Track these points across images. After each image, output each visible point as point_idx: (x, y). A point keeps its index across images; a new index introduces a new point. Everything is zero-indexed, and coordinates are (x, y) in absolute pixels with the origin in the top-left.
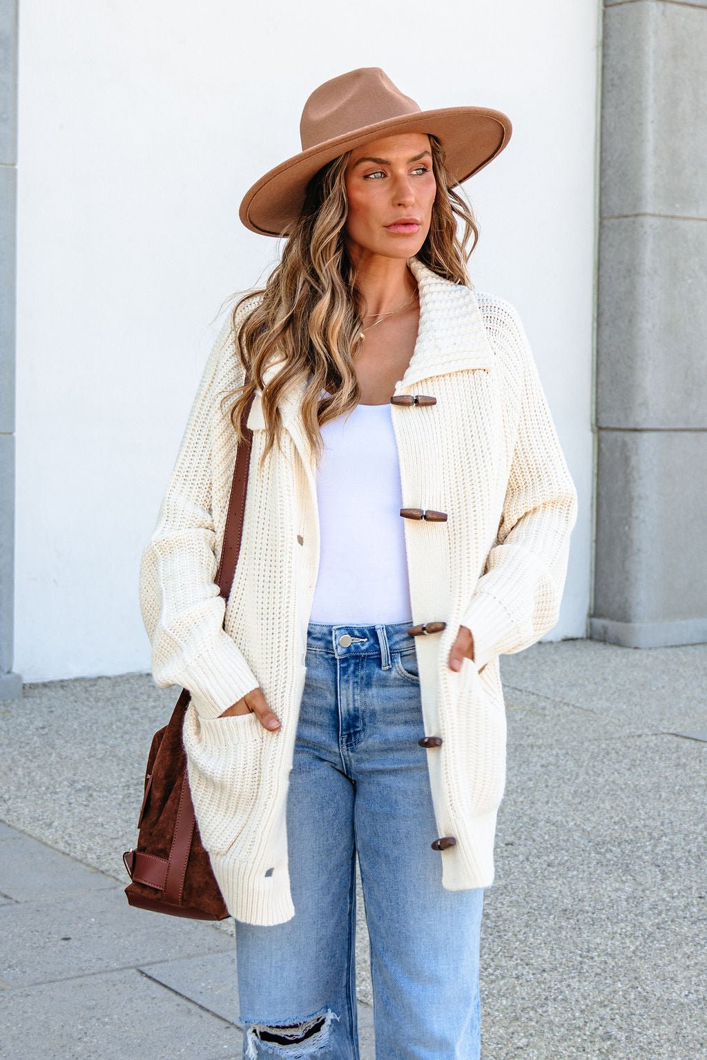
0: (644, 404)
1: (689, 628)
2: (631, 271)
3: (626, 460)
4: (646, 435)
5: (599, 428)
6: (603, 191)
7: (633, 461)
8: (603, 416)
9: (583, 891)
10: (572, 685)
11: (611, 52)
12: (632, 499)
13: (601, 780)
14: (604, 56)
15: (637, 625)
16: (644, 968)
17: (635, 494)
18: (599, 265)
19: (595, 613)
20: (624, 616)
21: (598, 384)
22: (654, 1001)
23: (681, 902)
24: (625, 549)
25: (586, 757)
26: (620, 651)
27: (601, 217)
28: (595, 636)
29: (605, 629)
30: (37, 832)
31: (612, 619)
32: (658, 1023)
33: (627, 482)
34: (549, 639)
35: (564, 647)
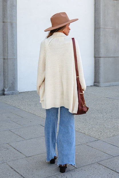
0: (101, 54)
1: (108, 84)
2: (99, 36)
3: (99, 61)
4: (101, 58)
5: (95, 57)
6: (95, 25)
7: (100, 61)
8: (95, 56)
9: (96, 116)
10: (92, 92)
11: (96, 6)
12: (100, 67)
13: (97, 103)
14: (95, 6)
15: (101, 84)
16: (105, 124)
17: (100, 66)
18: (95, 35)
19: (95, 82)
20: (99, 83)
21: (95, 51)
22: (106, 128)
23: (109, 117)
24: (99, 73)
25: (95, 100)
26: (98, 87)
27: (95, 28)
28: (94, 85)
29: (96, 84)
30: (24, 110)
31: (97, 83)
32: (107, 130)
33: (99, 64)
34: (89, 86)
35: (91, 87)
